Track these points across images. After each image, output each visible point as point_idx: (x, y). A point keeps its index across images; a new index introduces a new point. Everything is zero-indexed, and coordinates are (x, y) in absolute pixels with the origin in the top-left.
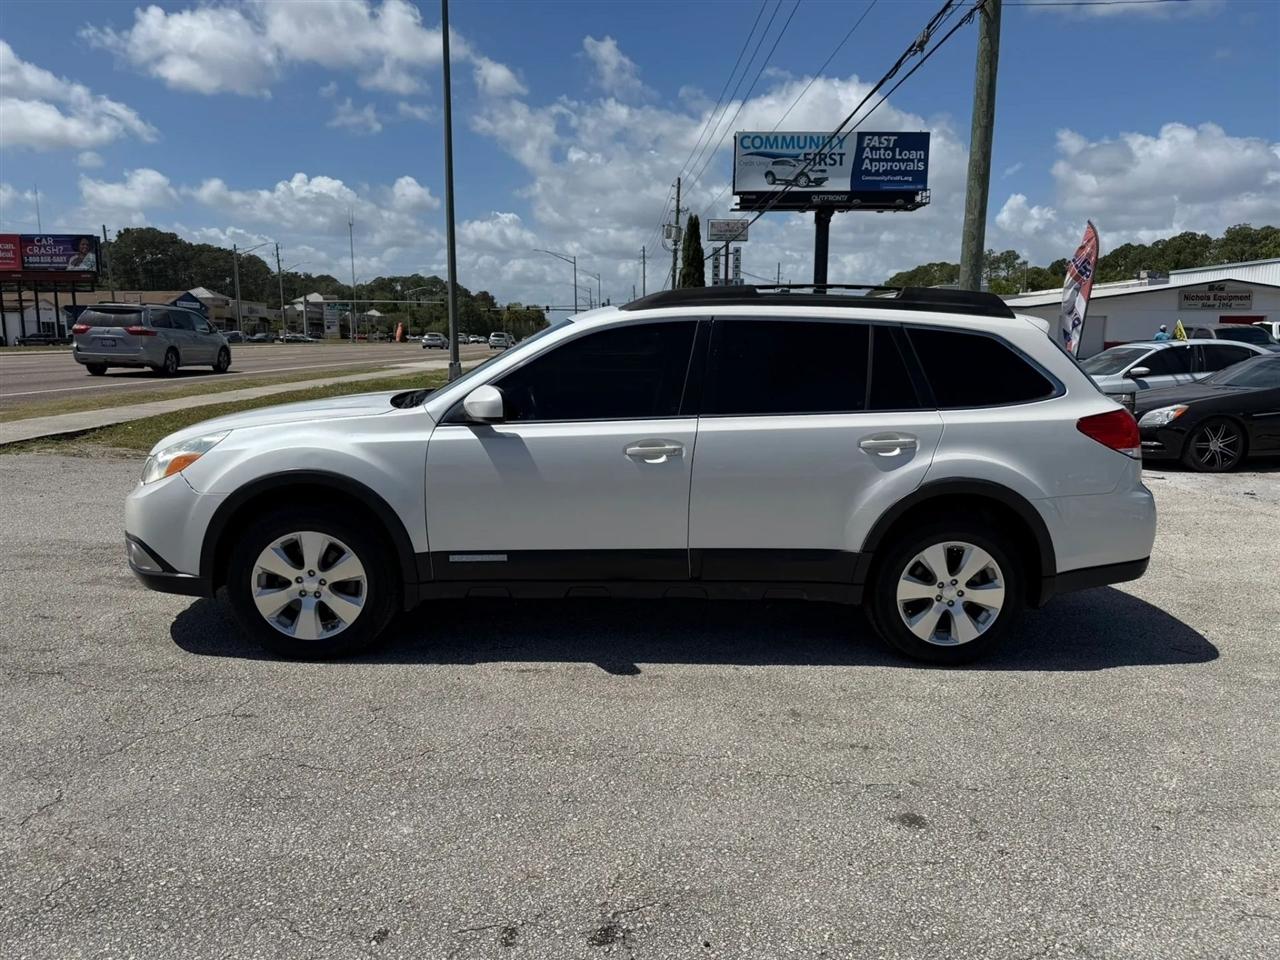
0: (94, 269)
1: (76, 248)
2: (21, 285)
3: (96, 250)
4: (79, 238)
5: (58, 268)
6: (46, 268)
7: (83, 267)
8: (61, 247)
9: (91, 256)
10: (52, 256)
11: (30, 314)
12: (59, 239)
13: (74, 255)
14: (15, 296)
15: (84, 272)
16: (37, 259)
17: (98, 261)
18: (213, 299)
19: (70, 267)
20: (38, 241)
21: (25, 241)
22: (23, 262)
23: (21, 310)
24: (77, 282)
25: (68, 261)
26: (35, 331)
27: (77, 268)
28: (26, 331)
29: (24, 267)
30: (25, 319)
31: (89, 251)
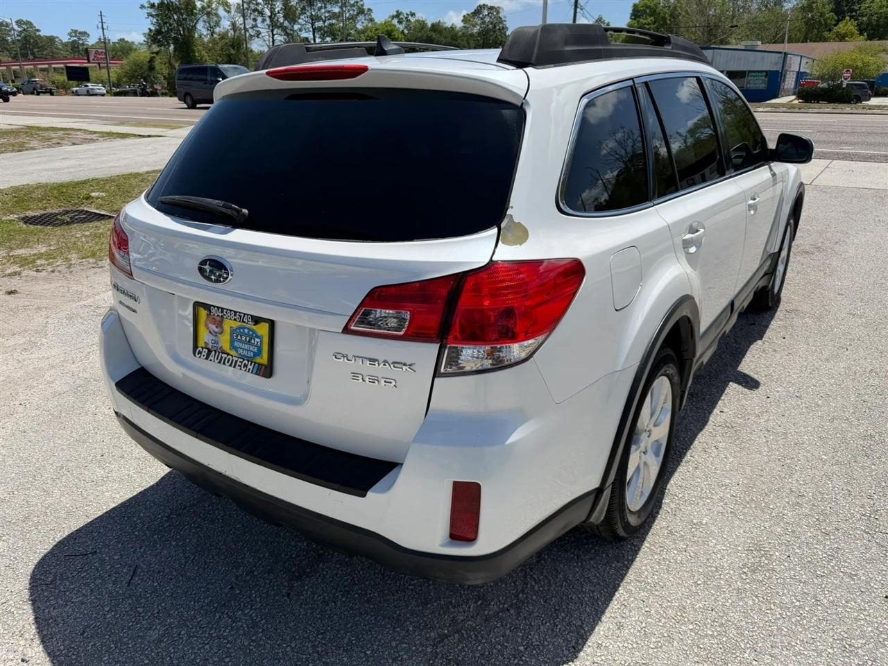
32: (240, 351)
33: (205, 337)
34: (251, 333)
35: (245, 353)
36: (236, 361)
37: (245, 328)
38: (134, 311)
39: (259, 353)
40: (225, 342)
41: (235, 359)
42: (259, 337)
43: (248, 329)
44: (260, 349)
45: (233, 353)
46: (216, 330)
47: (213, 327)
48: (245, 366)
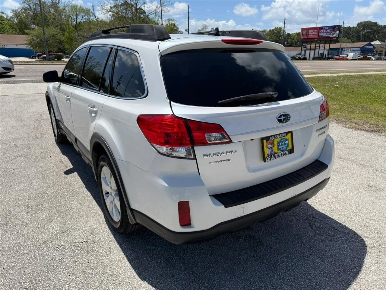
0: (337, 36)
1: (334, 30)
2: (316, 42)
3: (340, 30)
4: (335, 27)
5: (328, 36)
6: (324, 37)
7: (335, 36)
8: (330, 30)
9: (338, 32)
10: (326, 33)
11: (317, 51)
12: (330, 27)
13: (333, 32)
14: (314, 46)
15: (334, 37)
16: (322, 34)
17: (339, 34)
18: (381, 45)
19: (331, 36)
20: (324, 28)
21: (321, 28)
22: (319, 35)
23: (315, 50)
24: (332, 40)
25: (331, 34)
26: (317, 56)
27: (333, 36)
28: (315, 56)
29: (318, 37)
30: (315, 52)
31: (337, 30)
32: (281, 149)
33: (267, 151)
34: (284, 140)
35: (283, 149)
36: (281, 154)
37: (282, 139)
38: (229, 160)
39: (288, 146)
40: (275, 149)
41: (281, 153)
42: (287, 140)
43: (283, 139)
44: (288, 144)
45: (279, 152)
46: (271, 146)
47: (270, 146)
48: (285, 153)
